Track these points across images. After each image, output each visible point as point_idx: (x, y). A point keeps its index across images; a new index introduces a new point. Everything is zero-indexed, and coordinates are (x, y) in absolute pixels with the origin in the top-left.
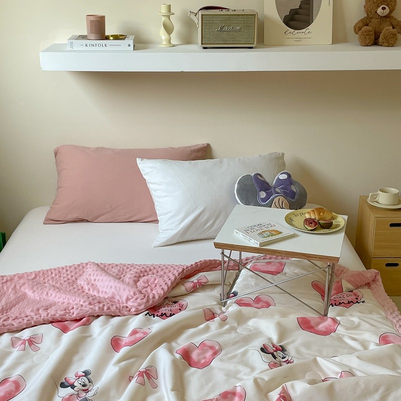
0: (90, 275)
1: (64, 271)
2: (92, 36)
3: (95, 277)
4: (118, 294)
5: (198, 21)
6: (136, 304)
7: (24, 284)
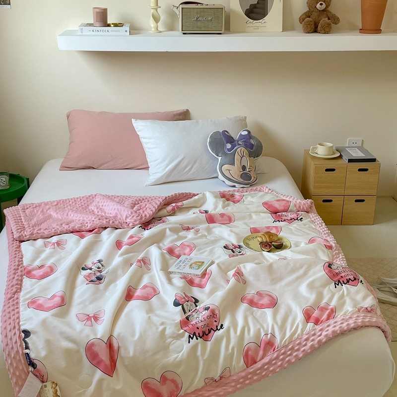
0: (99, 202)
1: (79, 200)
2: (98, 24)
3: (102, 204)
4: (120, 214)
5: (179, 12)
6: (133, 220)
7: (50, 208)
